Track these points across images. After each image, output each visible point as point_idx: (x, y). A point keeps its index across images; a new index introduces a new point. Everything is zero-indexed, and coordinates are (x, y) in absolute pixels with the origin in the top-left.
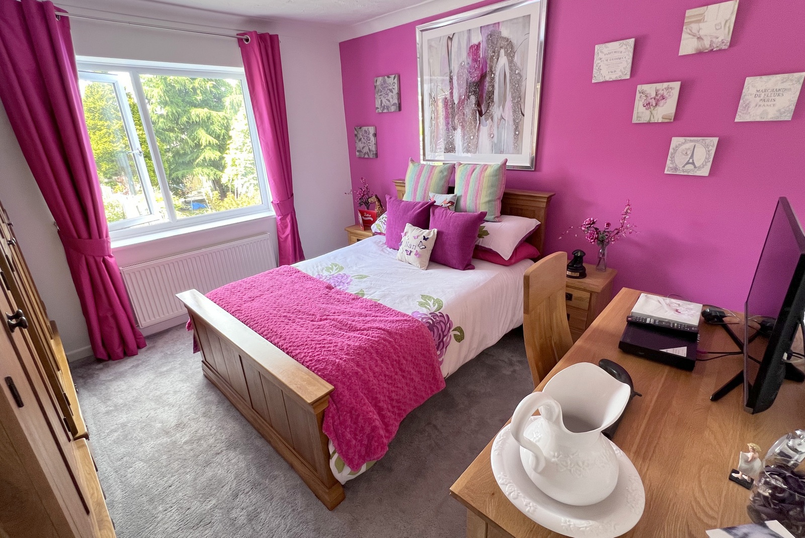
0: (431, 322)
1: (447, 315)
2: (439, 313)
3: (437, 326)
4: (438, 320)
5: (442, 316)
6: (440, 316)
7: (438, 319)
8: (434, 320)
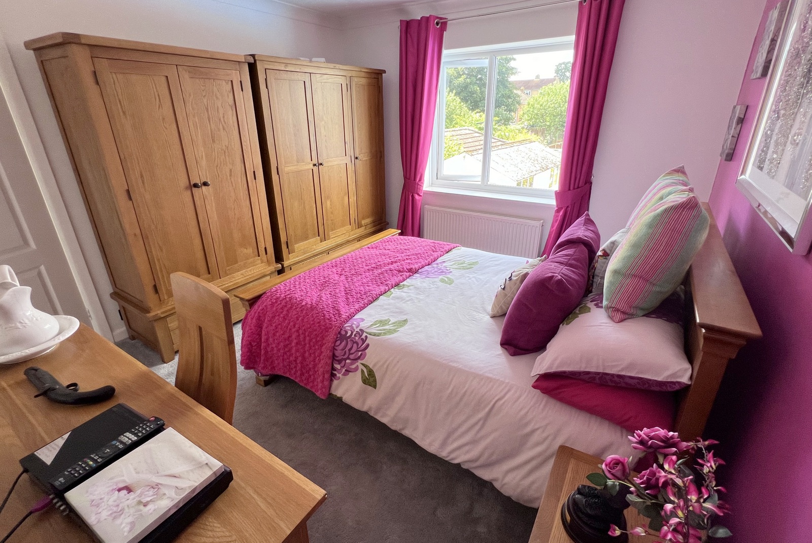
0: (348, 335)
1: (368, 346)
2: (366, 337)
3: (349, 342)
4: (355, 339)
5: (364, 341)
6: (362, 339)
7: (357, 338)
8: (353, 336)
